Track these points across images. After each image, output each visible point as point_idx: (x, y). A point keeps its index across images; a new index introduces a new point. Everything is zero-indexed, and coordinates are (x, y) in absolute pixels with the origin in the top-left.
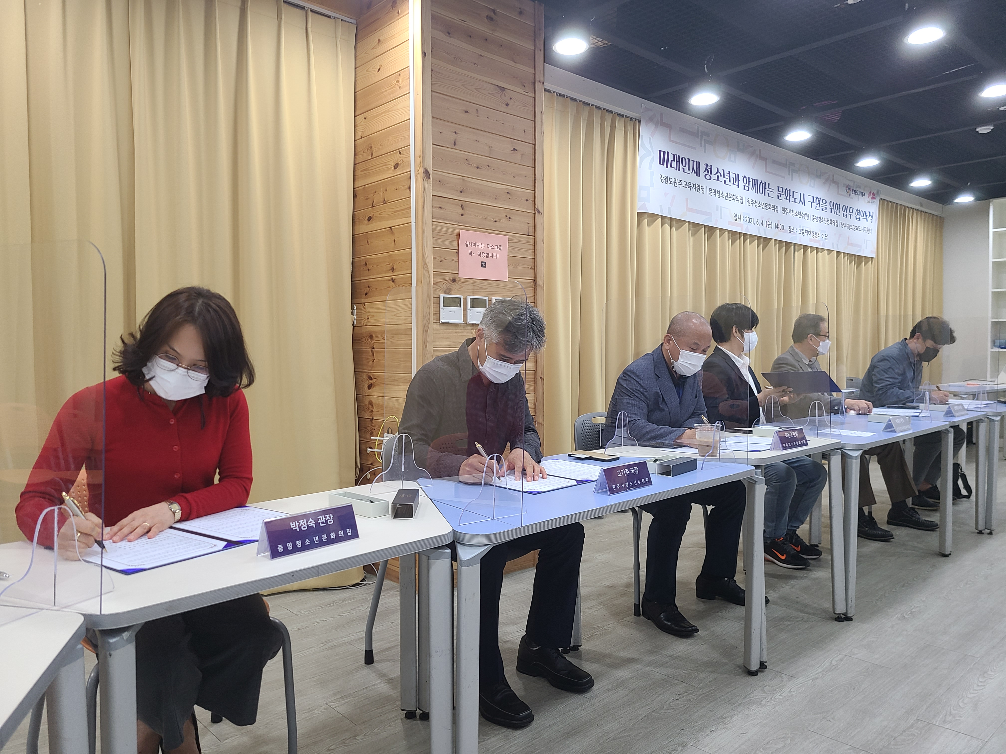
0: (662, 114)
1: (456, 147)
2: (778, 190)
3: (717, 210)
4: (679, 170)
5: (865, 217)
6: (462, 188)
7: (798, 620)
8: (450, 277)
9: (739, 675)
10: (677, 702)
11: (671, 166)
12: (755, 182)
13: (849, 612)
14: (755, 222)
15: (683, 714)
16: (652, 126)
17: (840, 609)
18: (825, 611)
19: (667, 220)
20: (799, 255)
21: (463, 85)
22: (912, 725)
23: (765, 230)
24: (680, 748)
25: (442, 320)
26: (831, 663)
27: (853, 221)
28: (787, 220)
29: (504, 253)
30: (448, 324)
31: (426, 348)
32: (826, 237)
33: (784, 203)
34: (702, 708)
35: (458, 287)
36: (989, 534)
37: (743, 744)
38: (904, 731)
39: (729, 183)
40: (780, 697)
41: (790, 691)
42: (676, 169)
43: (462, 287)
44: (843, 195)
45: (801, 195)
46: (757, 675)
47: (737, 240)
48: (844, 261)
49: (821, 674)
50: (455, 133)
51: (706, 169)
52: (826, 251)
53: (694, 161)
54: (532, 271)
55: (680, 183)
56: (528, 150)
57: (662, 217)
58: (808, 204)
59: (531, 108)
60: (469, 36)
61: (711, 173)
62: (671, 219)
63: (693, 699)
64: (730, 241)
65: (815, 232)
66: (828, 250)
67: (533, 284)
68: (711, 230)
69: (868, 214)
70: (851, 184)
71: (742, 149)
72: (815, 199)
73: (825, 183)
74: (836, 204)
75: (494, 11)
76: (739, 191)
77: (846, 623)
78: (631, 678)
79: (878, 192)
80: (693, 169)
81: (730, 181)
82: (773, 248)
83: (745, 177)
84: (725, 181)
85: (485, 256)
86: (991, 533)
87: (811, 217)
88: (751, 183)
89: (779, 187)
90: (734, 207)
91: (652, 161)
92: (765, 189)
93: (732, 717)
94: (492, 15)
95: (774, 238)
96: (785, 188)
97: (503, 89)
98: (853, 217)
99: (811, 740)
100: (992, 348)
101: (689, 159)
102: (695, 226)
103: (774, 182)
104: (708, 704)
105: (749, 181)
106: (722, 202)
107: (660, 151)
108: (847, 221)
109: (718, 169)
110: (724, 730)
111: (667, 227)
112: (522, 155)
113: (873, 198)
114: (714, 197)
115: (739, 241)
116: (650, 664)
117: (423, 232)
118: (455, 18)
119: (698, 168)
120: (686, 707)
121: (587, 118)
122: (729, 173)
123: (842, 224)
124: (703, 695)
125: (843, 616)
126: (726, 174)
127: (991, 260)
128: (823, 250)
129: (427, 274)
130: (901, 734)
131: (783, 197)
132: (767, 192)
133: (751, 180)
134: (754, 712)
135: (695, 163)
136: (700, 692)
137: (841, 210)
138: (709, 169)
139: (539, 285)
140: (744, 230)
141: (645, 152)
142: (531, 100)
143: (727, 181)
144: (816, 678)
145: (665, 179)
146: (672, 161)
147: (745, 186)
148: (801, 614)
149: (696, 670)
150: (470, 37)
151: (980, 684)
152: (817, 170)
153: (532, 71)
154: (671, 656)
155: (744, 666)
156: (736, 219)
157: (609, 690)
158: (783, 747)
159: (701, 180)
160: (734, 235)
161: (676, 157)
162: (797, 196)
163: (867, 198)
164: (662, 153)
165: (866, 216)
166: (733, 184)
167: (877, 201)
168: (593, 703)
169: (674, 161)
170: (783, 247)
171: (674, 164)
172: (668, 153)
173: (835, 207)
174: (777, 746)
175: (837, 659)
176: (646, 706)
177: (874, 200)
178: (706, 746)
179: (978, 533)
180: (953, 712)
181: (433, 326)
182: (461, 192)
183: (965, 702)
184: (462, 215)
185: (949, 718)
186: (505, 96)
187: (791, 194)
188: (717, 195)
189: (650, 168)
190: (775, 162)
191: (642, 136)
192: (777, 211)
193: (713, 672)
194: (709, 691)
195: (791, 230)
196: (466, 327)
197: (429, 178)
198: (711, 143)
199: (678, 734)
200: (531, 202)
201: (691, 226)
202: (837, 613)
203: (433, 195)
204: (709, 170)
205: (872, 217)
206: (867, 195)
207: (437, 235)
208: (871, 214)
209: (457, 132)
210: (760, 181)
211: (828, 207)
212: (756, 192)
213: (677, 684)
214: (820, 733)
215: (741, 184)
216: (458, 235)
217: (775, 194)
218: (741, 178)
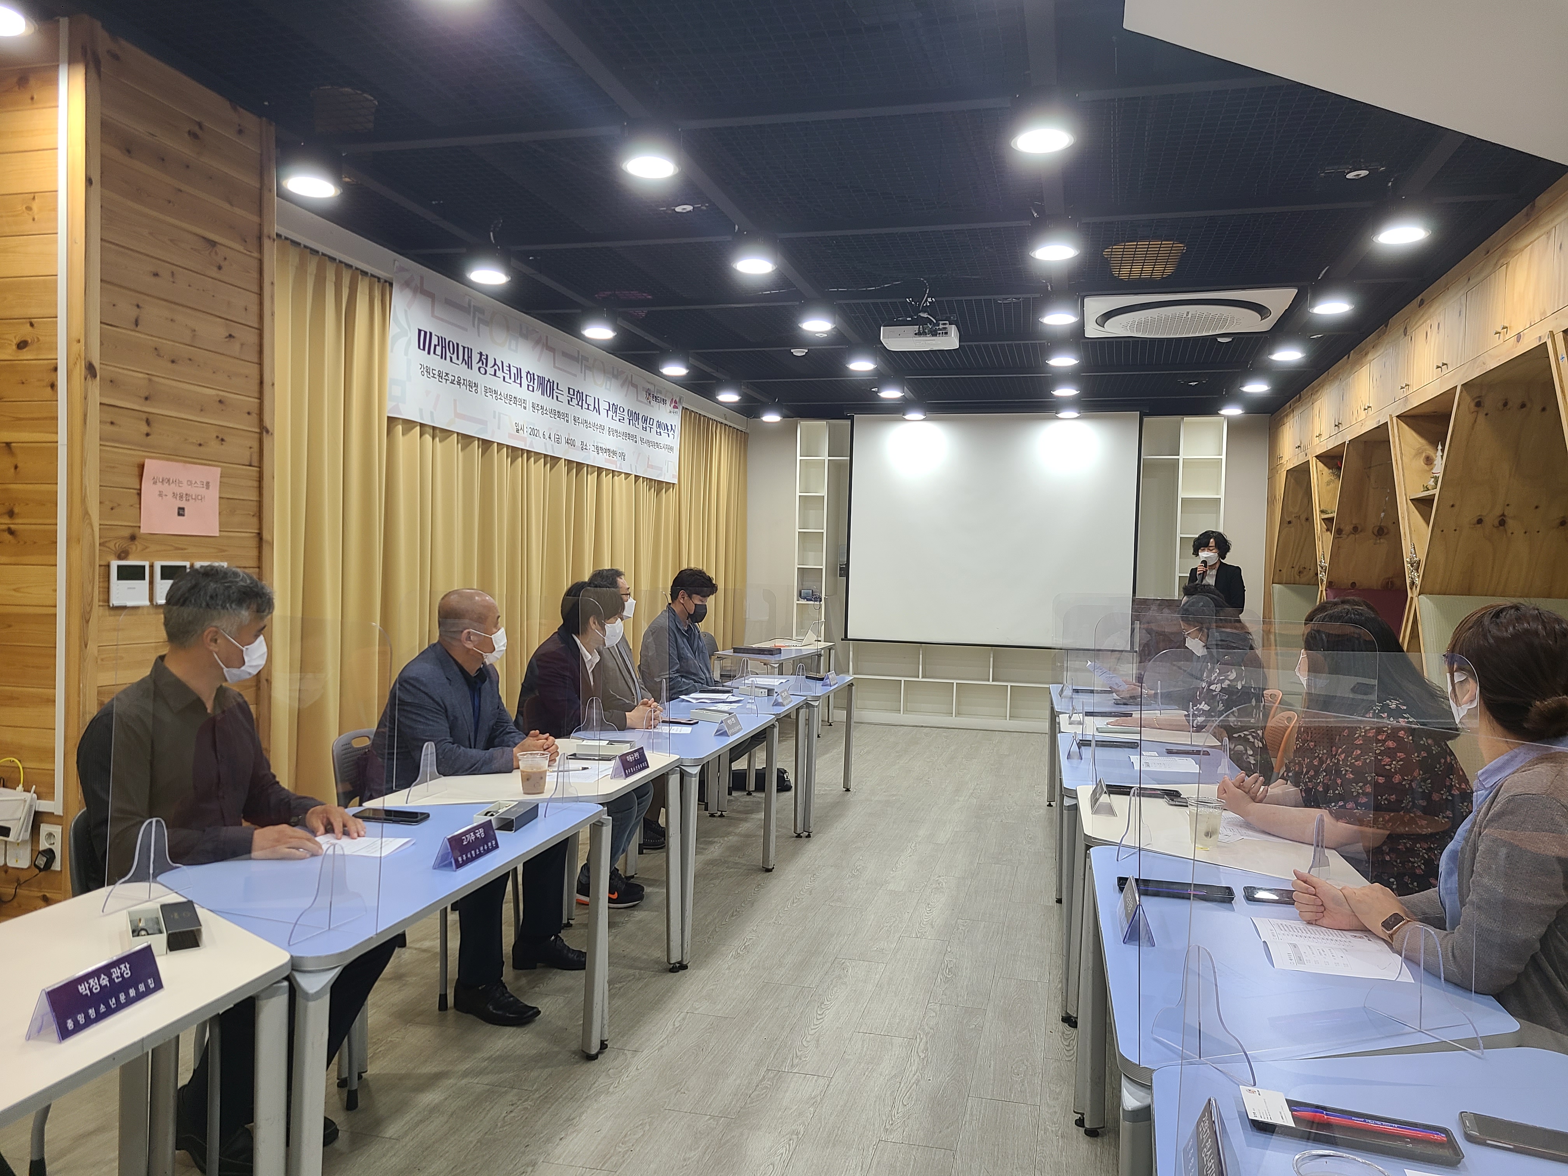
0: (422, 278)
1: (138, 329)
2: (569, 393)
3: (494, 418)
4: (445, 359)
5: (666, 431)
6: (147, 394)
7: (629, 979)
8: (127, 533)
9: (577, 1063)
10: (512, 1115)
11: (434, 353)
12: (541, 380)
13: (685, 959)
14: (541, 435)
15: (523, 1127)
16: (408, 294)
17: (675, 958)
18: (657, 962)
19: (427, 429)
20: (592, 478)
21: (151, 234)
22: (764, 1077)
23: (552, 445)
24: (530, 1169)
25: (115, 601)
26: (674, 1025)
27: (653, 437)
28: (579, 433)
29: (213, 494)
30: (124, 608)
31: (86, 647)
32: (623, 456)
33: (574, 410)
34: (543, 1115)
35: (140, 548)
36: (806, 837)
37: (599, 1144)
38: (758, 1086)
39: (511, 381)
40: (628, 1079)
41: (637, 1069)
42: (442, 358)
43: (147, 548)
44: (641, 402)
45: (596, 401)
46: (597, 1058)
47: (518, 458)
48: (643, 486)
49: (665, 1041)
50: (138, 306)
51: (480, 359)
52: (623, 475)
53: (464, 348)
54: (255, 520)
55: (446, 378)
56: (251, 337)
57: (422, 425)
58: (603, 412)
59: (255, 275)
60: (161, 158)
61: (486, 366)
62: (434, 428)
63: (531, 1106)
64: (509, 460)
65: (612, 449)
66: (626, 474)
67: (257, 539)
68: (486, 444)
69: (669, 428)
70: (651, 387)
71: (525, 334)
72: (611, 406)
73: (622, 385)
74: (635, 413)
75: (200, 125)
76: (521, 392)
77: (681, 972)
78: (446, 1099)
79: (680, 400)
80: (464, 359)
81: (510, 378)
82: (562, 467)
83: (529, 372)
84: (504, 377)
85: (184, 499)
86: (809, 836)
87: (607, 429)
88: (536, 381)
89: (569, 389)
90: (515, 415)
91: (409, 343)
92: (553, 390)
93: (580, 1116)
94: (196, 129)
95: (564, 457)
96: (576, 390)
97: (213, 244)
98: (654, 430)
99: (670, 1120)
100: (798, 600)
101: (458, 344)
102: (466, 439)
103: (563, 382)
104: (549, 1108)
105: (534, 379)
106: (502, 406)
107: (420, 331)
108: (647, 436)
109: (495, 360)
110: (575, 1134)
111: (428, 438)
112: (242, 345)
113: (675, 407)
114: (490, 399)
115: (520, 459)
116: (465, 1074)
117: (83, 463)
118: (138, 128)
119: (470, 357)
120: (524, 1118)
121: (315, 272)
122: (509, 367)
123: (642, 440)
124: (541, 1098)
125: (678, 965)
126: (505, 368)
127: (798, 494)
128: (621, 473)
129: (90, 530)
130: (755, 1090)
131: (575, 402)
132: (555, 394)
133: (536, 377)
134: (604, 1103)
135: (466, 350)
136: (537, 1095)
137: (640, 420)
138: (483, 359)
139: (267, 542)
140: (528, 444)
141: (399, 330)
142: (255, 264)
143: (507, 377)
144: (662, 1047)
145: (427, 371)
146: (435, 346)
147: (528, 385)
148: (631, 971)
149: (525, 1069)
150: (163, 160)
151: (819, 1017)
152: (613, 368)
153: (256, 219)
154: (489, 1058)
155: (582, 1051)
156: (518, 431)
157: (421, 1121)
158: (643, 1135)
159: (473, 375)
160: (515, 452)
161: (441, 339)
162: (590, 401)
163: (668, 407)
164: (422, 333)
165: (668, 430)
166: (515, 382)
167: (679, 411)
168: (404, 1144)
169: (439, 345)
170: (573, 469)
171: (439, 349)
172: (431, 334)
173: (634, 416)
174: (637, 1136)
175: (679, 1019)
176: (475, 1129)
177: (676, 410)
178: (559, 1158)
179: (796, 837)
180: (799, 1054)
181: (97, 611)
182: (146, 399)
183: (808, 1039)
184: (148, 435)
185: (796, 1061)
186: (216, 253)
187: (584, 399)
188: (494, 396)
189: (406, 354)
190: (566, 355)
191: (395, 306)
192: (567, 421)
193: (546, 1067)
194: (547, 1092)
195: (584, 447)
196: (152, 611)
197: (95, 376)
198: (487, 323)
199: (524, 1153)
200: (254, 417)
201: (460, 437)
202: (672, 962)
203: (101, 404)
204: (484, 361)
205: (674, 432)
206: (668, 403)
207: (106, 467)
208: (673, 428)
209: (140, 304)
210: (547, 379)
211: (626, 417)
212: (543, 394)
213: (506, 1093)
214: (678, 1109)
215: (525, 382)
216: (142, 467)
217: (564, 398)
218: (524, 375)
